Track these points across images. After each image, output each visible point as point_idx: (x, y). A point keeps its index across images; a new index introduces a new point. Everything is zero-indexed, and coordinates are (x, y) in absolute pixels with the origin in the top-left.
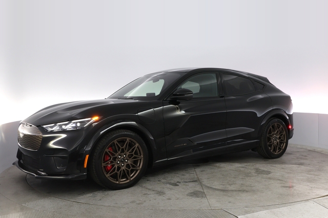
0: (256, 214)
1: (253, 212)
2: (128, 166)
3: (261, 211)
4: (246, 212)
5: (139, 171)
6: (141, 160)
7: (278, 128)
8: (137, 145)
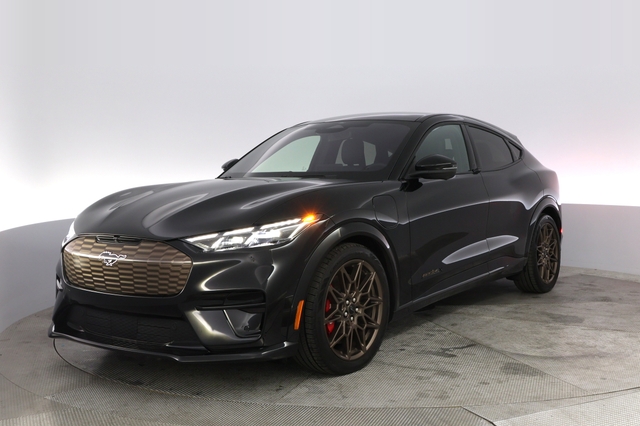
0: (531, 417)
1: (526, 413)
2: (360, 320)
3: (542, 410)
4: (513, 413)
5: (376, 331)
6: (377, 307)
7: (549, 231)
8: (374, 275)
